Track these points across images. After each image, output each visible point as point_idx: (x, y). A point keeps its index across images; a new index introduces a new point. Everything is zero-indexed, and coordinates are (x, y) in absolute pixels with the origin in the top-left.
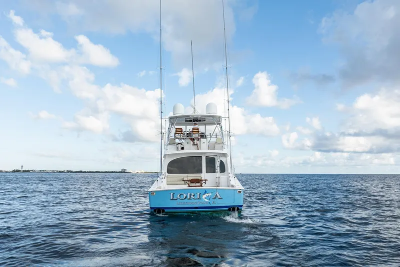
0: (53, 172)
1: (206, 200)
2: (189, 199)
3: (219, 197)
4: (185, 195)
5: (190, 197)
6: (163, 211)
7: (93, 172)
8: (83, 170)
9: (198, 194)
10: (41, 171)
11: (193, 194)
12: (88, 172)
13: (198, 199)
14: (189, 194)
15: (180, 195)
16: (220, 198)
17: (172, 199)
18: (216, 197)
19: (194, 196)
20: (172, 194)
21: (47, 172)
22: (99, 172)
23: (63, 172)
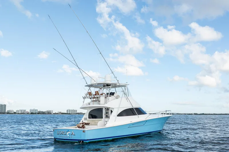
0: (185, 114)
4: (61, 132)
7: (212, 114)
8: (205, 113)
9: (65, 132)
10: (177, 114)
12: (208, 114)
18: (72, 134)
21: (181, 114)
22: (216, 114)
23: (191, 114)
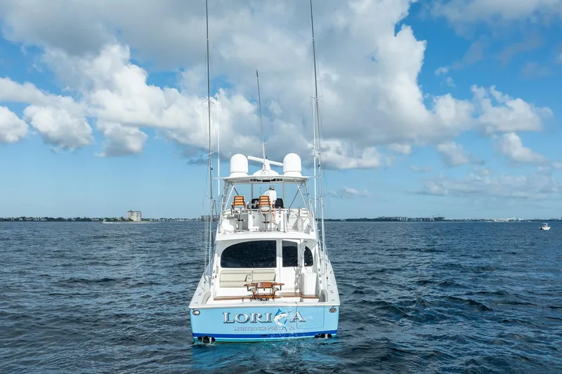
1: (279, 324)
2: (253, 322)
3: (300, 319)
4: (247, 317)
5: (255, 319)
6: (213, 340)
9: (267, 314)
11: (259, 315)
13: (268, 322)
14: (253, 314)
15: (239, 315)
16: (301, 321)
17: (226, 322)
18: (296, 318)
19: (260, 317)
20: (226, 314)
